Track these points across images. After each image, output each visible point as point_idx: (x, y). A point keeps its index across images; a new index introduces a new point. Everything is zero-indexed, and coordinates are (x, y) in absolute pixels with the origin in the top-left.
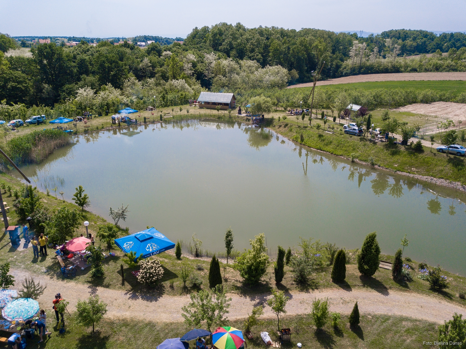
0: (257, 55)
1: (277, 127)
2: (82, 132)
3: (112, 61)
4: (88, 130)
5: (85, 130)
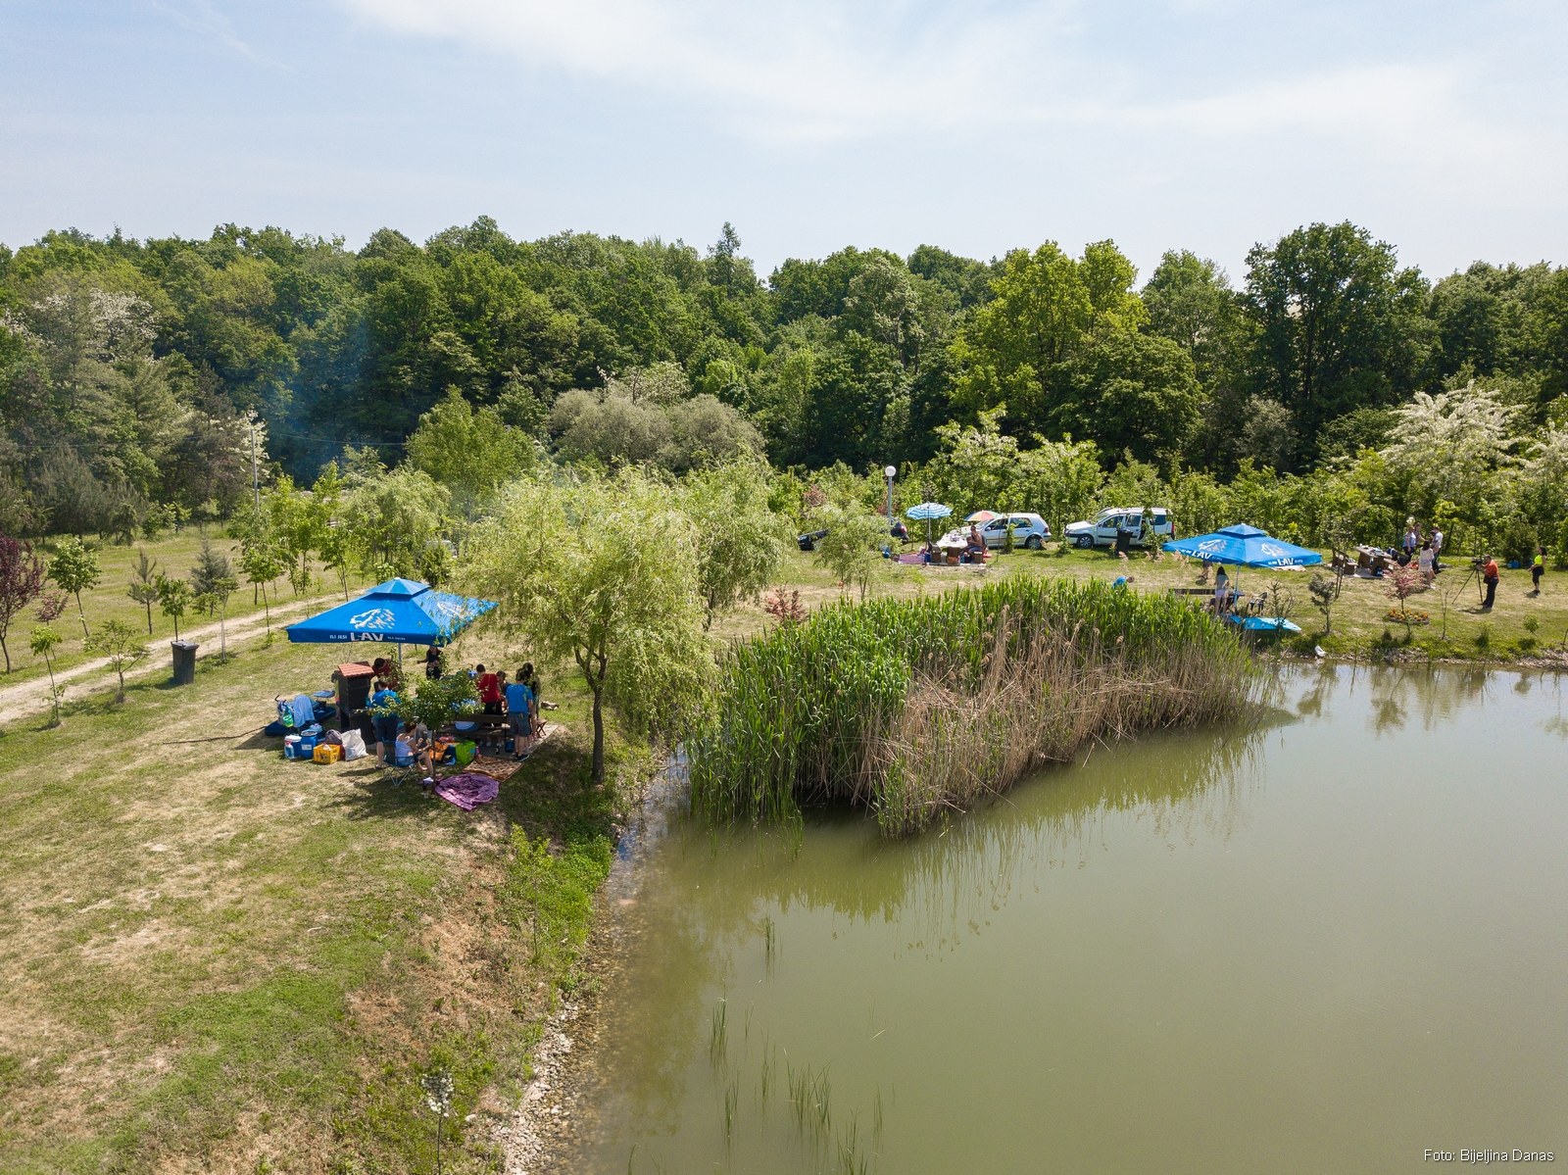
2: (1355, 650)
4: (1408, 641)
5: (1387, 636)
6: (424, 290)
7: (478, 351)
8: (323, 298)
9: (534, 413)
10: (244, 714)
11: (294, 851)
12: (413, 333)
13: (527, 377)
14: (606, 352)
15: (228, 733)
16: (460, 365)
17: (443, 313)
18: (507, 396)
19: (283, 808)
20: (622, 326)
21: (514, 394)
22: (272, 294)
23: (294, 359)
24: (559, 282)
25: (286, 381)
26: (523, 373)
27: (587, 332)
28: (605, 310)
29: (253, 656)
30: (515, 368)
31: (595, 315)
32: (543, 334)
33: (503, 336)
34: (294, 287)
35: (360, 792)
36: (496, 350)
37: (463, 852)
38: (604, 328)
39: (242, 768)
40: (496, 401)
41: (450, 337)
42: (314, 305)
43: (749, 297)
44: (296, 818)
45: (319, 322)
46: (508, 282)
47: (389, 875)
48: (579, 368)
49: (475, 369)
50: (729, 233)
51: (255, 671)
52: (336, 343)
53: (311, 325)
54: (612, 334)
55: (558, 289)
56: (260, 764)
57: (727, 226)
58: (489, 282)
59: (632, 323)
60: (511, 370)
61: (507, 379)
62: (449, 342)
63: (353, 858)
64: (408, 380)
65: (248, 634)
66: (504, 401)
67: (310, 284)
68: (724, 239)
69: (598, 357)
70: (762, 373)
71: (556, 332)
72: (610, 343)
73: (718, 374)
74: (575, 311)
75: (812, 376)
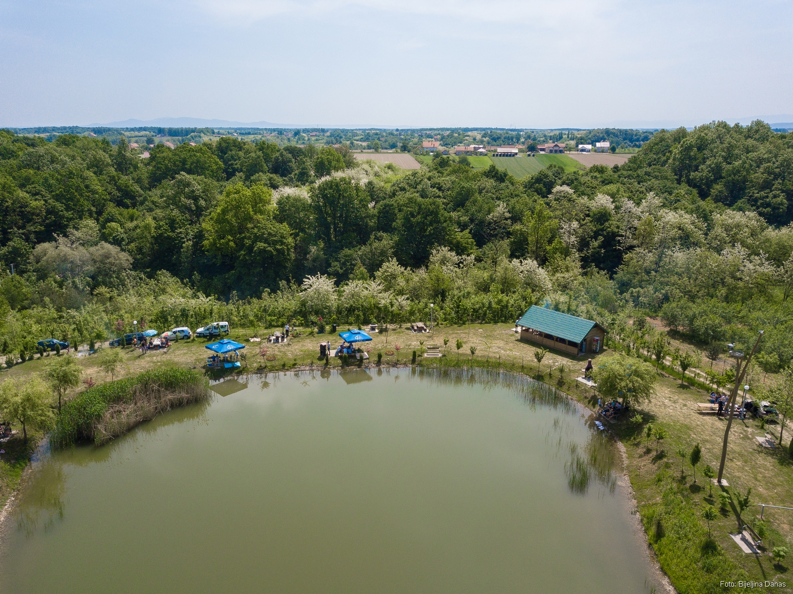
0: (775, 196)
1: (641, 450)
9: (25, 249)
13: (21, 231)
14: (60, 215)
18: (10, 243)
20: (67, 202)
21: (15, 242)
24: (34, 182)
26: (19, 229)
27: (50, 207)
28: (59, 195)
30: (14, 227)
31: (53, 198)
32: (28, 209)
33: (7, 211)
36: (4, 218)
38: (58, 204)
43: (136, 171)
46: (7, 186)
48: (47, 224)
54: (62, 206)
55: (33, 186)
59: (72, 200)
60: (12, 228)
61: (11, 233)
66: (9, 246)
69: (56, 218)
70: (135, 223)
71: (34, 209)
72: (62, 211)
73: (112, 229)
74: (43, 196)
75: (153, 230)
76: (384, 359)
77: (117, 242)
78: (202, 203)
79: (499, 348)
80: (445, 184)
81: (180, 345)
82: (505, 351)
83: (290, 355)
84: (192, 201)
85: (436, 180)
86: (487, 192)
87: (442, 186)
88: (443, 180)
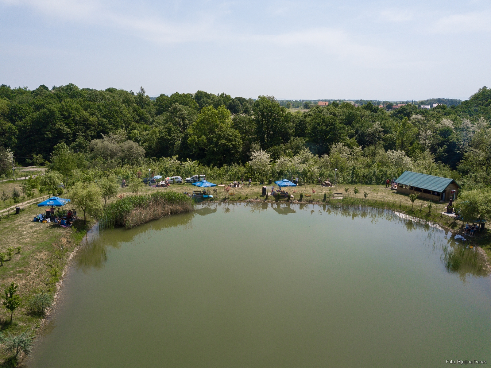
3: (329, 123)
4: (228, 198)
6: (54, 112)
7: (69, 127)
8: (24, 112)
9: (85, 144)
10: (30, 218)
11: (43, 232)
12: (51, 123)
13: (83, 134)
14: (105, 127)
15: (28, 220)
16: (64, 131)
17: (59, 117)
18: (78, 140)
19: (40, 228)
20: (110, 119)
21: (80, 139)
22: (8, 110)
23: (17, 130)
24: (92, 107)
25: (15, 136)
27: (100, 121)
28: (105, 115)
29: (28, 209)
30: (80, 132)
31: (102, 117)
32: (88, 122)
33: (76, 123)
34: (15, 109)
35: (50, 226)
36: (75, 127)
37: (65, 232)
38: (104, 120)
39: (33, 224)
40: (75, 141)
41: (61, 124)
42: (21, 114)
43: (148, 107)
44: (42, 229)
45: (23, 120)
46: (77, 108)
47: (55, 234)
48: (98, 131)
49: (69, 132)
50: (142, 89)
51: (29, 211)
52: (29, 126)
53: (21, 120)
54: (107, 122)
55: (92, 110)
56: (35, 224)
57: (141, 87)
58: (72, 109)
59: (112, 118)
60: (79, 132)
61: (78, 135)
62: (61, 125)
63: (51, 233)
64: (50, 136)
65: (26, 206)
66: (77, 141)
67: (20, 108)
68: (141, 91)
69: (103, 128)
70: (147, 132)
71: (91, 122)
72: (106, 124)
73: (134, 134)
74: (96, 115)
75: (158, 134)
76: (304, 198)
77: (137, 141)
78: (187, 121)
79: (383, 196)
80: (338, 113)
81: (176, 185)
82: (387, 198)
83: (244, 194)
84: (181, 120)
85: (332, 111)
86: (366, 117)
87: (336, 114)
88: (337, 111)
